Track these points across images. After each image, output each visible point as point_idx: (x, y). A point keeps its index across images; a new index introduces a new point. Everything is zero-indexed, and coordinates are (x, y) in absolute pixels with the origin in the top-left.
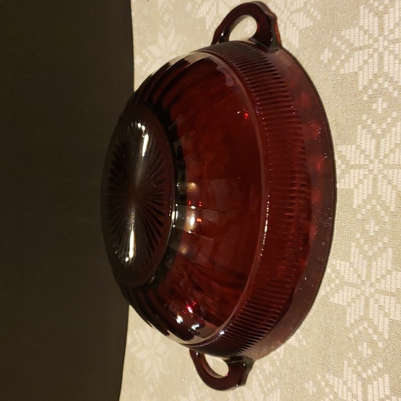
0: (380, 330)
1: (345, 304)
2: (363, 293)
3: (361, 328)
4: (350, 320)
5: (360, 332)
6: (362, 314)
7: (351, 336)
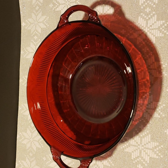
0: (146, 160)
1: (131, 152)
2: (139, 148)
3: (138, 160)
4: (133, 157)
5: (138, 161)
6: (138, 155)
7: (134, 162)
